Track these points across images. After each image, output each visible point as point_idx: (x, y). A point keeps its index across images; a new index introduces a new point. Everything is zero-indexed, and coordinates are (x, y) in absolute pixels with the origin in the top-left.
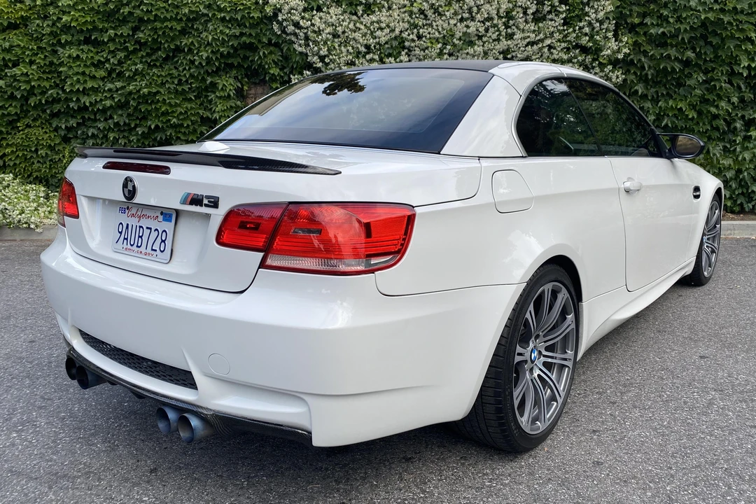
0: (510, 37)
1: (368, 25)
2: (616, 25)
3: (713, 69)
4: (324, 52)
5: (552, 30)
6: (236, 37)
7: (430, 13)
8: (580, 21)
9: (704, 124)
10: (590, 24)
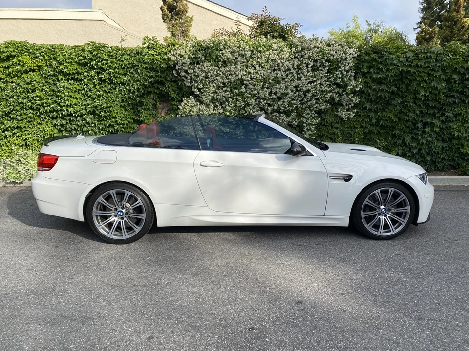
0: (299, 79)
1: (225, 72)
2: (355, 73)
3: (406, 96)
4: (201, 86)
5: (321, 75)
6: (152, 77)
7: (257, 67)
8: (337, 71)
9: (401, 125)
10: (341, 72)
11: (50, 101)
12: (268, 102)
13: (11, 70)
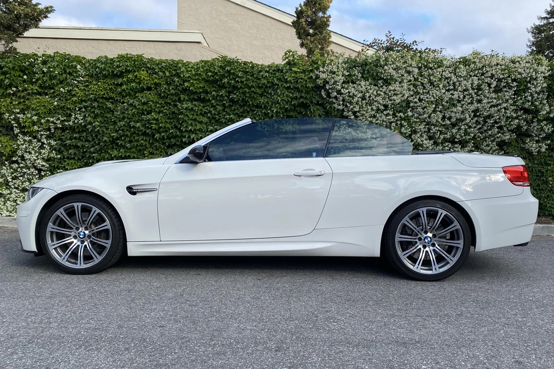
0: (479, 101)
1: (388, 92)
2: (549, 95)
4: (356, 109)
5: (508, 97)
6: (296, 98)
7: (428, 85)
8: (525, 92)
10: (532, 95)
11: (168, 125)
12: (440, 129)
13: (124, 87)
